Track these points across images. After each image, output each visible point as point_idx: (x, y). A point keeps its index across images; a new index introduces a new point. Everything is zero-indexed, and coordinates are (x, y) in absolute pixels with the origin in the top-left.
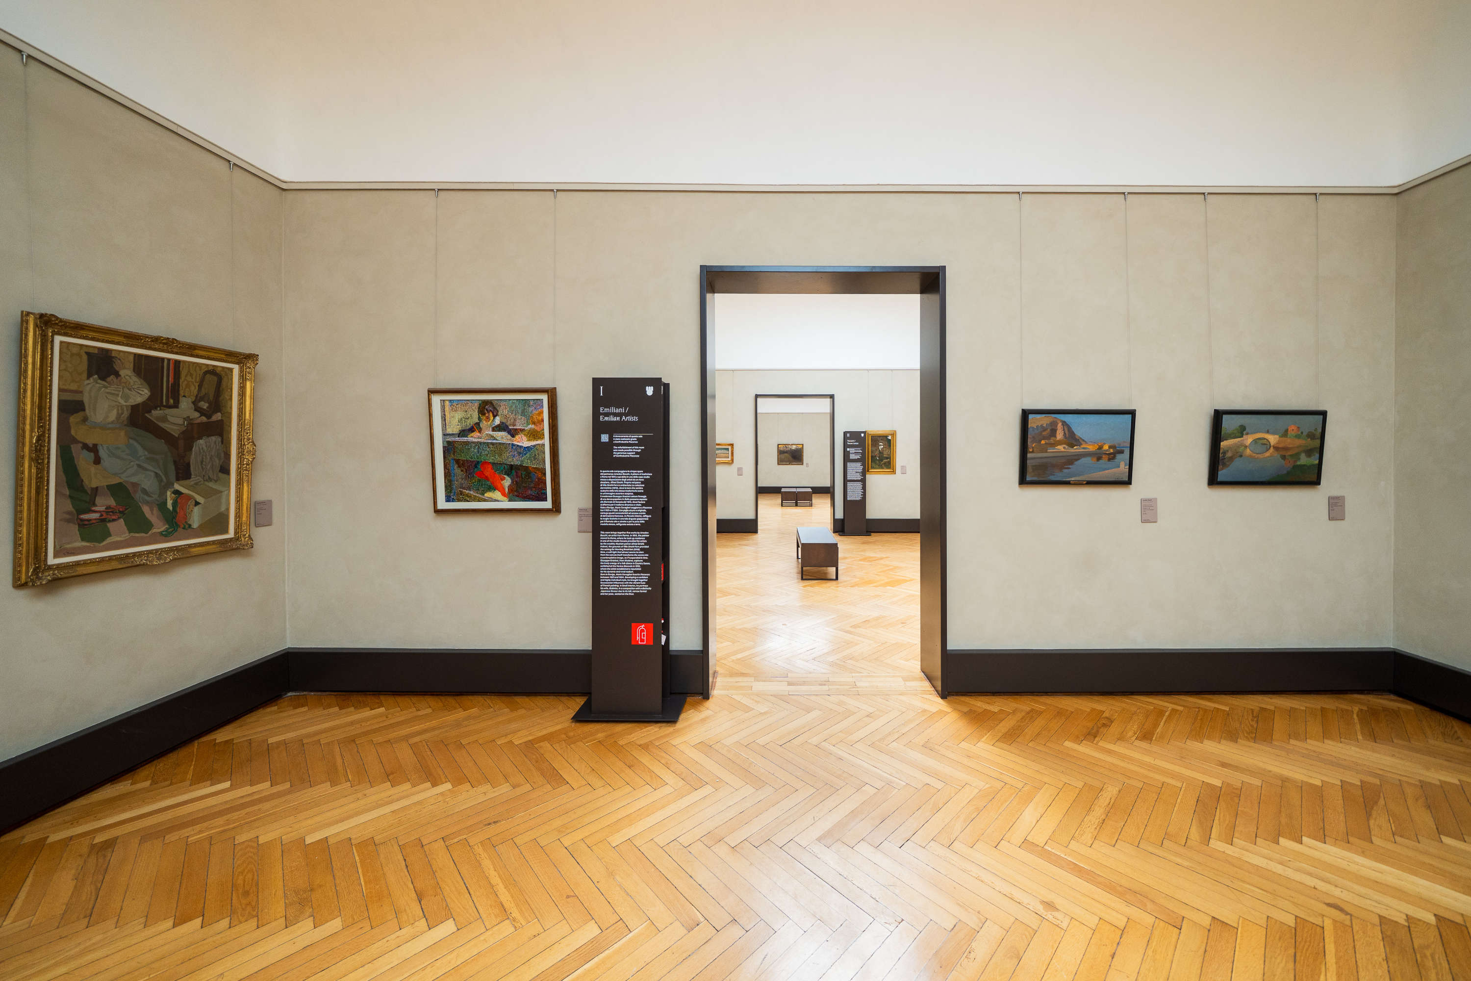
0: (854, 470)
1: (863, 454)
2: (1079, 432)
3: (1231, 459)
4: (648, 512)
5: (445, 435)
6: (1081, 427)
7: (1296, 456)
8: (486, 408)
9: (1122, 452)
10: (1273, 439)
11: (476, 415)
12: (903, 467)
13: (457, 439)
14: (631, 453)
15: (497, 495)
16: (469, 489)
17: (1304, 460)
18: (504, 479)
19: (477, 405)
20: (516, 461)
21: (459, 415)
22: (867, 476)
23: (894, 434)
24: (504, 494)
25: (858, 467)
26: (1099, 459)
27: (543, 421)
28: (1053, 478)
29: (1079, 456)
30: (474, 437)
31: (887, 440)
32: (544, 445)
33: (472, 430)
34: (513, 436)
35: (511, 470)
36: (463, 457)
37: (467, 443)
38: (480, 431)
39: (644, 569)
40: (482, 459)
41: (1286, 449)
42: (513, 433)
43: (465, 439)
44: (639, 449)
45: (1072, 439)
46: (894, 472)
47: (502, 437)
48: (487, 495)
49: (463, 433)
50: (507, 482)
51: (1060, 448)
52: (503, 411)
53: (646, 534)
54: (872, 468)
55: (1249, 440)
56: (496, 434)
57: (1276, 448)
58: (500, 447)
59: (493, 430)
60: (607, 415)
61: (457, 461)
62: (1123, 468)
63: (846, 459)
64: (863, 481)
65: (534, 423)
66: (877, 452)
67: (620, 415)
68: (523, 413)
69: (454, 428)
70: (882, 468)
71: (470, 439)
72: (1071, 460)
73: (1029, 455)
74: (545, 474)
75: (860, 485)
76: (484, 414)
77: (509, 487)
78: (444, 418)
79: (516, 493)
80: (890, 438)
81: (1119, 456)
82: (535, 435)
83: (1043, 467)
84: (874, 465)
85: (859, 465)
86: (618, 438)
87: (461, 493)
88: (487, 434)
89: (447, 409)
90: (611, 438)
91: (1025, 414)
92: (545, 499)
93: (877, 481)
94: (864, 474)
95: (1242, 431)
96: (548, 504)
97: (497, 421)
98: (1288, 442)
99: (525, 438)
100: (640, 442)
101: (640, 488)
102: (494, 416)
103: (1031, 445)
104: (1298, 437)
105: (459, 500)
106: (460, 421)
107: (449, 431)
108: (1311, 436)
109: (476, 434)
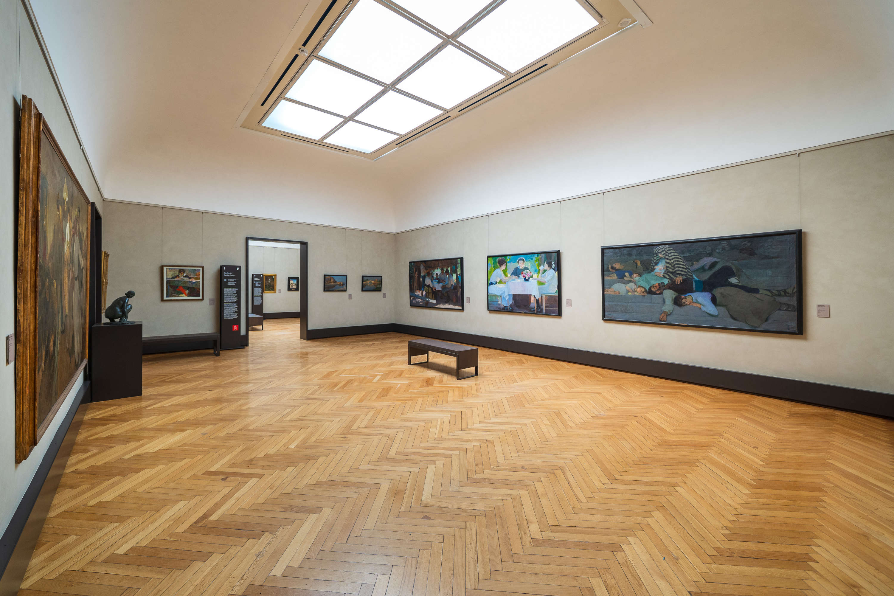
0: (258, 291)
1: (262, 284)
2: (336, 280)
3: (365, 286)
4: (237, 298)
5: (167, 278)
6: (336, 279)
7: (377, 285)
8: (181, 271)
9: (344, 284)
10: (373, 282)
11: (178, 273)
12: (279, 290)
13: (171, 279)
14: (233, 284)
15: (184, 295)
16: (174, 294)
17: (378, 286)
18: (186, 291)
19: (178, 270)
20: (191, 286)
21: (172, 273)
22: (264, 294)
23: (275, 275)
24: (186, 295)
25: (260, 290)
26: (340, 286)
27: (200, 275)
28: (330, 290)
29: (336, 285)
30: (177, 279)
31: (273, 278)
32: (200, 281)
33: (176, 277)
34: (190, 279)
35: (188, 288)
36: (172, 285)
37: (174, 281)
38: (179, 277)
39: (236, 312)
40: (179, 285)
41: (375, 284)
42: (190, 278)
43: (174, 279)
44: (235, 283)
45: (335, 281)
46: (275, 292)
47: (186, 279)
48: (180, 295)
49: (173, 278)
50: (187, 292)
51: (332, 283)
52: (187, 272)
53: (237, 303)
54: (266, 290)
55: (368, 282)
56: (184, 278)
57: (374, 284)
58: (185, 282)
59: (183, 277)
60: (226, 274)
61: (171, 286)
62: (345, 287)
63: (253, 286)
64: (262, 296)
65: (197, 275)
66: (268, 283)
67: (230, 274)
68: (194, 273)
69: (170, 276)
70: (270, 291)
71: (175, 279)
72: (334, 286)
73: (326, 285)
74: (200, 289)
75: (260, 298)
76: (180, 273)
77: (188, 293)
78: (167, 273)
79: (189, 295)
80: (274, 277)
81: (344, 285)
82: (196, 279)
83: (329, 287)
84: (266, 289)
85: (260, 289)
86: (229, 280)
87: (172, 295)
88: (182, 278)
89: (168, 271)
90: (227, 280)
91: (325, 276)
92: (200, 296)
93: (268, 296)
94: (262, 292)
95: (367, 280)
96: (201, 298)
97: (185, 275)
98: (376, 282)
99: (194, 279)
100: (235, 281)
101: (235, 292)
102: (184, 273)
103: (326, 282)
104: (377, 281)
105: (170, 297)
106: (172, 274)
107: (168, 277)
108: (379, 281)
109: (178, 278)
